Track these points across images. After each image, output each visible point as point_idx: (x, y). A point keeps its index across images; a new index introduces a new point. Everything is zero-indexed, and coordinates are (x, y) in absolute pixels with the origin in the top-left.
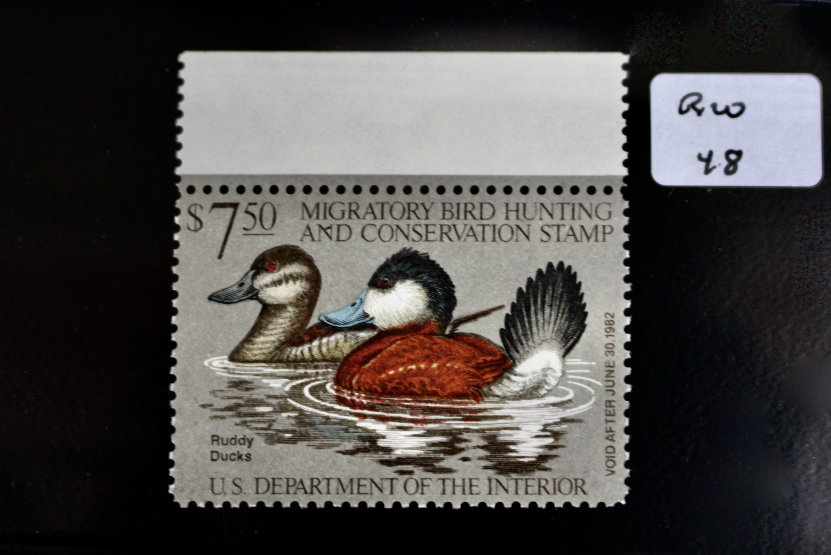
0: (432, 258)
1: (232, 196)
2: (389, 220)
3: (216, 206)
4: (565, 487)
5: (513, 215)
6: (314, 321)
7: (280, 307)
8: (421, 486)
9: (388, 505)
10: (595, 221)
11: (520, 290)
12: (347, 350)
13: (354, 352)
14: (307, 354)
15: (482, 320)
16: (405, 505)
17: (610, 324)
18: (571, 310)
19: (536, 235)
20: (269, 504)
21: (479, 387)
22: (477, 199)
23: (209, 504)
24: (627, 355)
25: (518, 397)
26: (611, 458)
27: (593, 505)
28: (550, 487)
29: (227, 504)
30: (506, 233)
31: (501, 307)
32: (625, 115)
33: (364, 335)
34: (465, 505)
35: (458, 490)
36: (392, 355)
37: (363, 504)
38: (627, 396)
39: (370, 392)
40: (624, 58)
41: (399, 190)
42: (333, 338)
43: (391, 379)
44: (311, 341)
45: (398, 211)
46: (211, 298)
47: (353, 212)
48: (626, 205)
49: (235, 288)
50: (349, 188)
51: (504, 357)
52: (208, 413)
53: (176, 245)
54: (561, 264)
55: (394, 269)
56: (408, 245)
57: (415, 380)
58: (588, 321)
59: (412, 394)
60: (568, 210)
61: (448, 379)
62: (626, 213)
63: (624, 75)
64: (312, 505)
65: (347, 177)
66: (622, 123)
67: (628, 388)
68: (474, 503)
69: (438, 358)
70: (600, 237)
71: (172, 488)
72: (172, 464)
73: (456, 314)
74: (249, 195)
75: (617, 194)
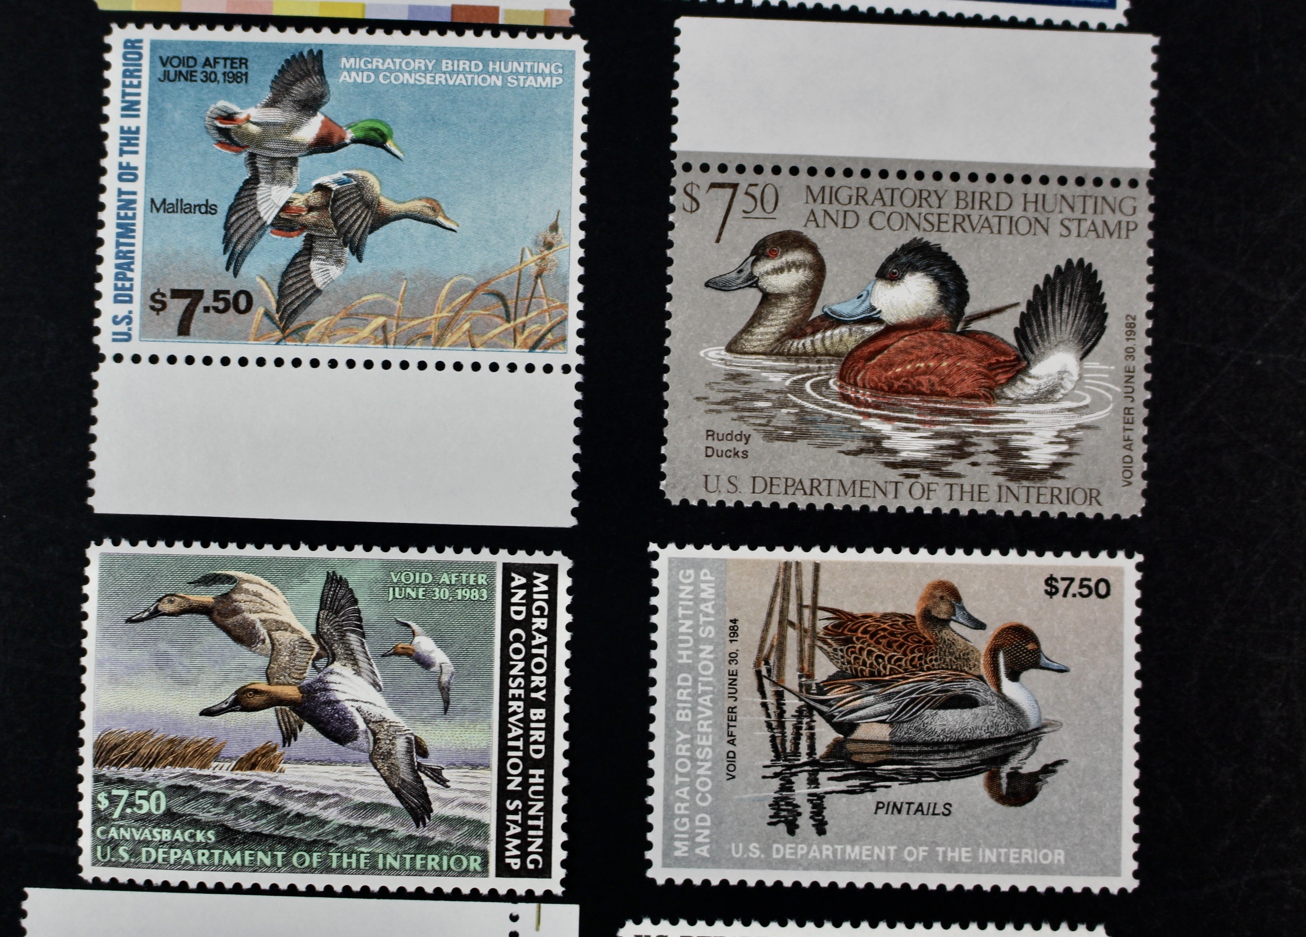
0: (944, 249)
1: (731, 176)
2: (898, 207)
3: (713, 185)
4: (1079, 496)
5: (1031, 207)
6: (817, 312)
7: (781, 297)
8: (927, 491)
9: (892, 510)
10: (1119, 216)
11: (1037, 288)
12: (851, 343)
13: (858, 347)
14: (809, 348)
15: (996, 317)
16: (910, 510)
17: (1131, 327)
18: (1090, 311)
19: (1056, 229)
20: (766, 504)
21: (991, 388)
22: (993, 188)
23: (702, 503)
24: (1148, 359)
25: (1031, 400)
26: (1128, 469)
27: (1107, 516)
28: (1063, 497)
29: (721, 503)
30: (1023, 226)
31: (1016, 305)
32: (1154, 102)
33: (871, 329)
34: (973, 512)
35: (967, 497)
36: (900, 351)
37: (865, 508)
38: (1147, 404)
39: (876, 389)
40: (1154, 40)
41: (910, 176)
42: (837, 331)
43: (898, 377)
44: (814, 333)
45: (908, 198)
46: (707, 285)
47: (861, 197)
48: (1151, 200)
49: (734, 275)
50: (857, 172)
51: (1018, 359)
52: (702, 406)
53: (671, 226)
54: (1081, 261)
55: (904, 260)
56: (918, 235)
57: (923, 379)
58: (1109, 322)
59: (919, 393)
60: (1090, 203)
61: (958, 379)
62: (1152, 208)
63: (1153, 58)
64: (811, 506)
65: (856, 160)
66: (1151, 111)
67: (1148, 396)
68: (982, 509)
69: (949, 356)
70: (1124, 232)
71: (663, 484)
72: (663, 458)
73: (969, 310)
74: (750, 175)
75: (1143, 188)
